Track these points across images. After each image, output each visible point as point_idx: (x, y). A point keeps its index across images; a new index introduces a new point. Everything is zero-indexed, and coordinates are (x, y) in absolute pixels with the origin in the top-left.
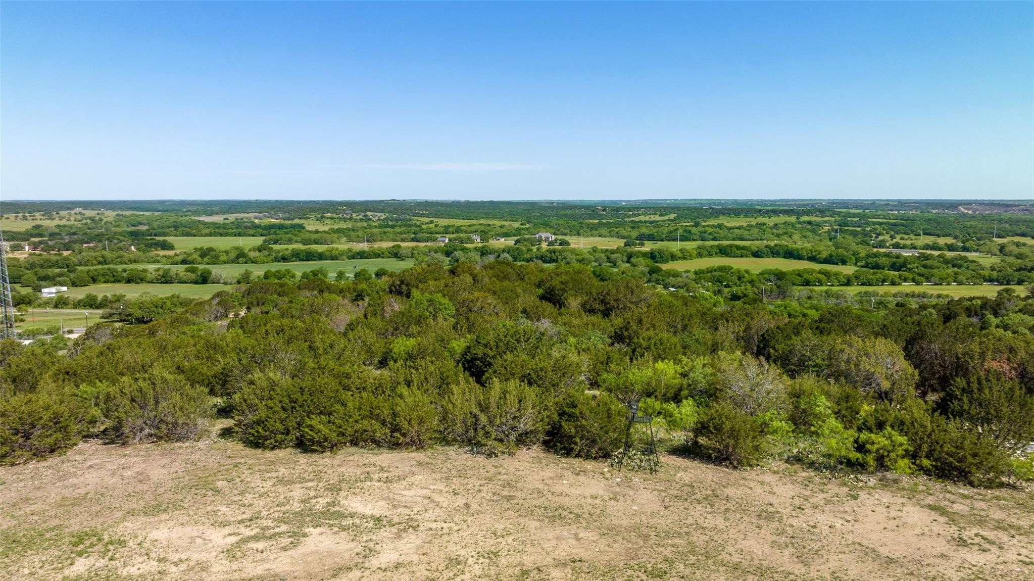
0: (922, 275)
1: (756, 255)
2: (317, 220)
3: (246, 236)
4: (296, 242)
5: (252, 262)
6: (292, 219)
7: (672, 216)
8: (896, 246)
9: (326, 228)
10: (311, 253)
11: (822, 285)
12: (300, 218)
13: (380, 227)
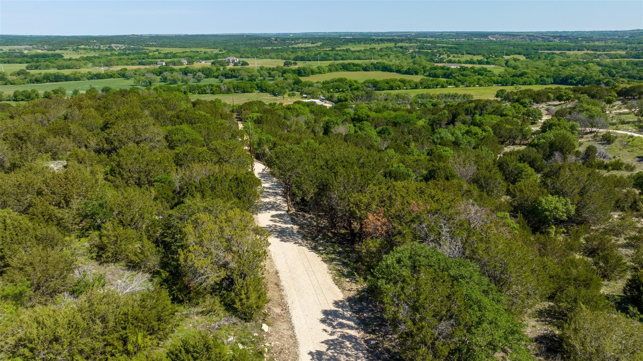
0: (459, 81)
1: (365, 69)
2: (74, 50)
3: (14, 63)
4: (53, 67)
5: (11, 84)
6: (54, 50)
7: (319, 44)
8: (450, 62)
9: (78, 57)
10: (58, 76)
11: (400, 89)
12: (60, 49)
13: (119, 54)
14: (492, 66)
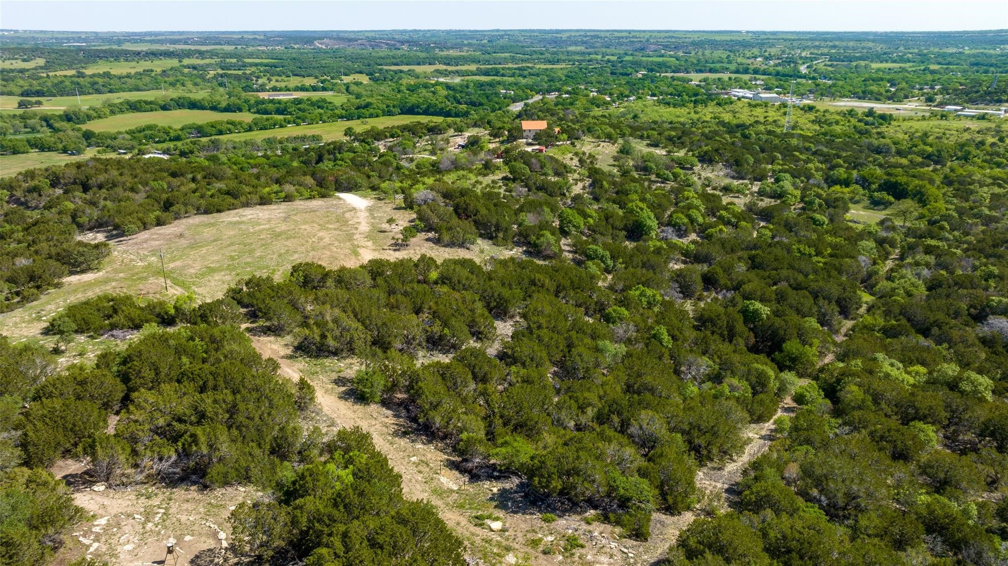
0: (299, 118)
11: (232, 133)
14: (330, 93)
